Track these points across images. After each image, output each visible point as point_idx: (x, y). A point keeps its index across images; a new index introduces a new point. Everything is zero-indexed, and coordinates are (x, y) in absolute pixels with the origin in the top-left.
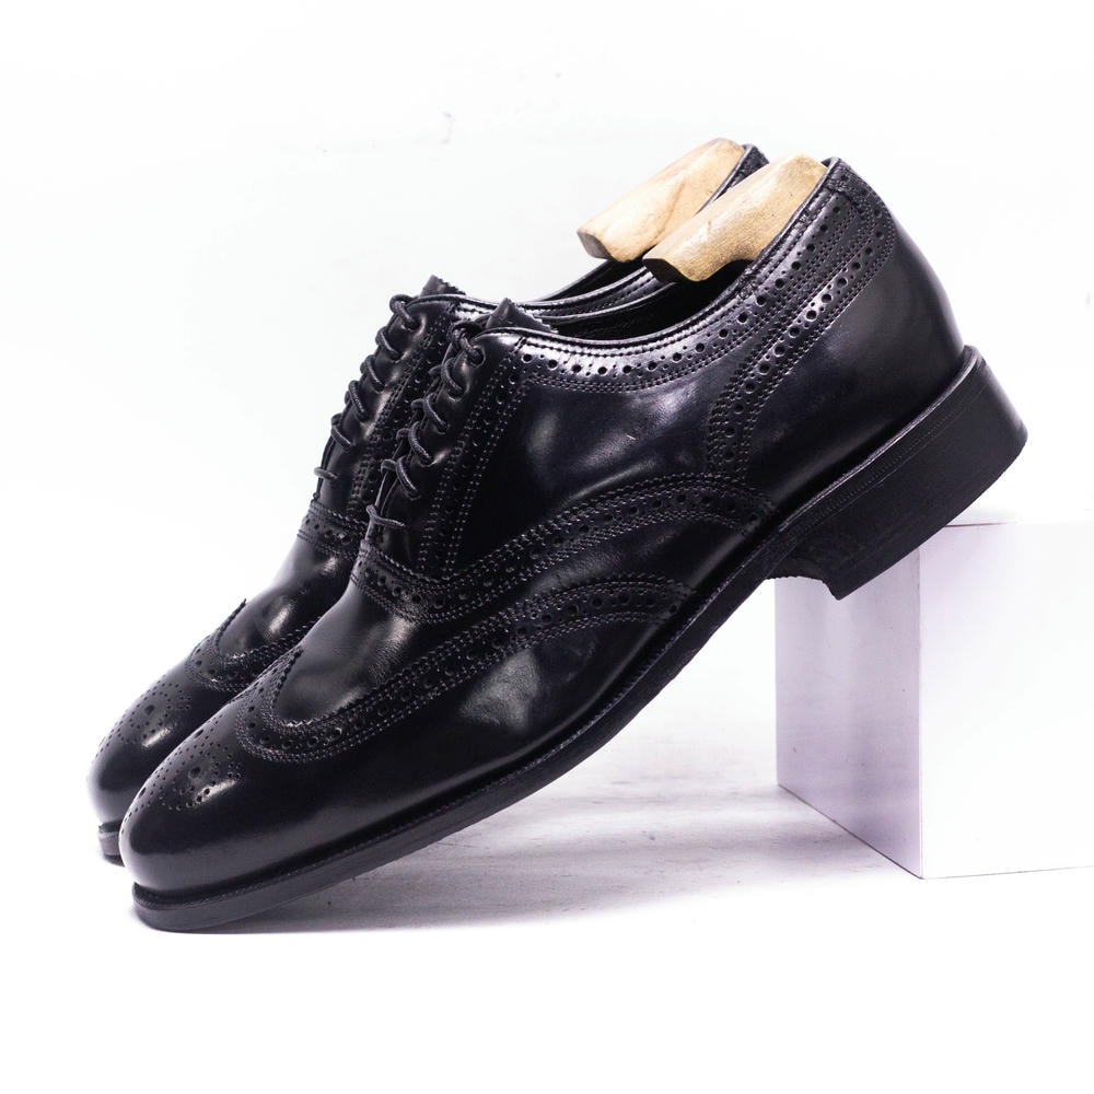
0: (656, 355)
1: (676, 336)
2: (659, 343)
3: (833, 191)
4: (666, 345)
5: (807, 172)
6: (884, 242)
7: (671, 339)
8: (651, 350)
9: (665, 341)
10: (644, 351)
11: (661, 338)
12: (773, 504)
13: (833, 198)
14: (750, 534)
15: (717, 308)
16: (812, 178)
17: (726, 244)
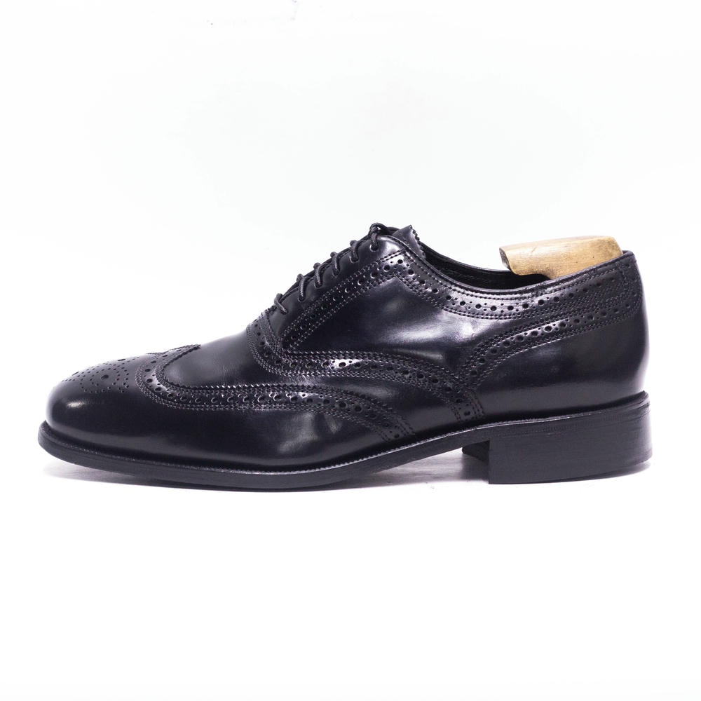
0: (467, 299)
1: (485, 295)
2: (474, 293)
3: (616, 268)
4: (476, 297)
5: (610, 251)
6: (628, 310)
7: (481, 295)
8: (468, 295)
9: (478, 294)
10: (463, 293)
11: (476, 292)
12: (483, 412)
13: (614, 271)
14: (462, 421)
15: (516, 293)
16: (611, 255)
17: (542, 263)
